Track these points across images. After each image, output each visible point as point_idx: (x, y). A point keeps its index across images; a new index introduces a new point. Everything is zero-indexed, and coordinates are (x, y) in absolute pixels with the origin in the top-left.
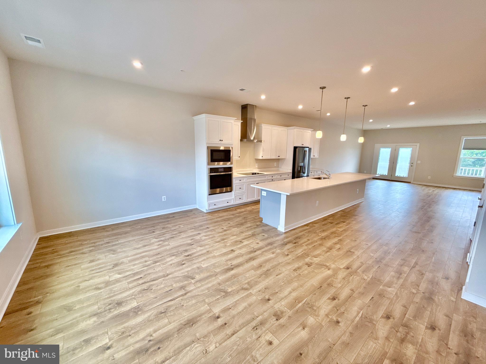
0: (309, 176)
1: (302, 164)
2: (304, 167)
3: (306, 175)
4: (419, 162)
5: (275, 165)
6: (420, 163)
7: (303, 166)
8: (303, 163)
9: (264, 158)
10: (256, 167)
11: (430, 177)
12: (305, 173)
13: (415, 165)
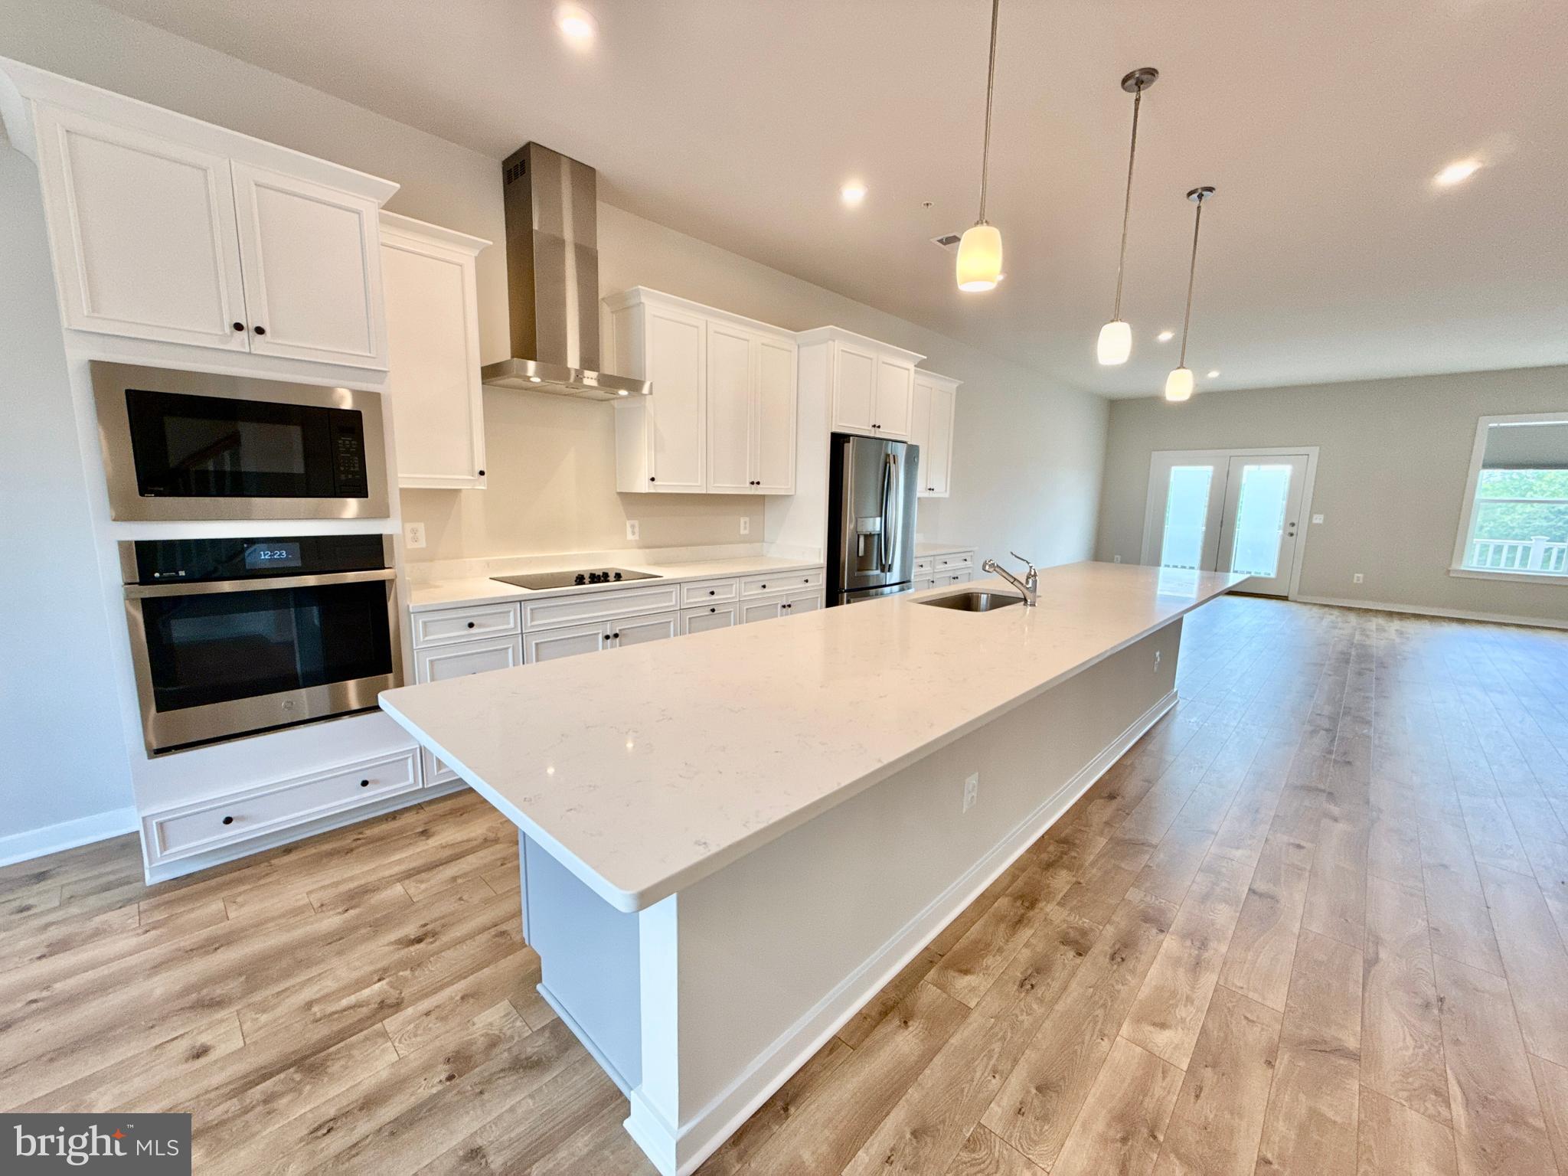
0: (909, 581)
1: (875, 525)
2: (885, 537)
3: (894, 576)
4: (1318, 519)
5: (742, 532)
6: (1321, 522)
7: (879, 535)
8: (878, 519)
9: (663, 487)
10: (630, 537)
11: (1361, 575)
12: (890, 569)
13: (1302, 531)
